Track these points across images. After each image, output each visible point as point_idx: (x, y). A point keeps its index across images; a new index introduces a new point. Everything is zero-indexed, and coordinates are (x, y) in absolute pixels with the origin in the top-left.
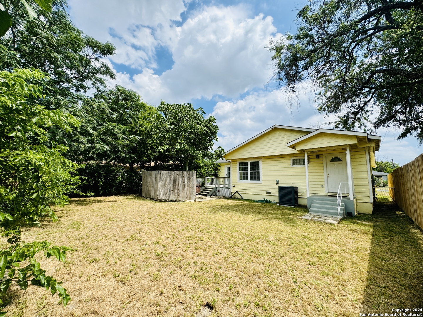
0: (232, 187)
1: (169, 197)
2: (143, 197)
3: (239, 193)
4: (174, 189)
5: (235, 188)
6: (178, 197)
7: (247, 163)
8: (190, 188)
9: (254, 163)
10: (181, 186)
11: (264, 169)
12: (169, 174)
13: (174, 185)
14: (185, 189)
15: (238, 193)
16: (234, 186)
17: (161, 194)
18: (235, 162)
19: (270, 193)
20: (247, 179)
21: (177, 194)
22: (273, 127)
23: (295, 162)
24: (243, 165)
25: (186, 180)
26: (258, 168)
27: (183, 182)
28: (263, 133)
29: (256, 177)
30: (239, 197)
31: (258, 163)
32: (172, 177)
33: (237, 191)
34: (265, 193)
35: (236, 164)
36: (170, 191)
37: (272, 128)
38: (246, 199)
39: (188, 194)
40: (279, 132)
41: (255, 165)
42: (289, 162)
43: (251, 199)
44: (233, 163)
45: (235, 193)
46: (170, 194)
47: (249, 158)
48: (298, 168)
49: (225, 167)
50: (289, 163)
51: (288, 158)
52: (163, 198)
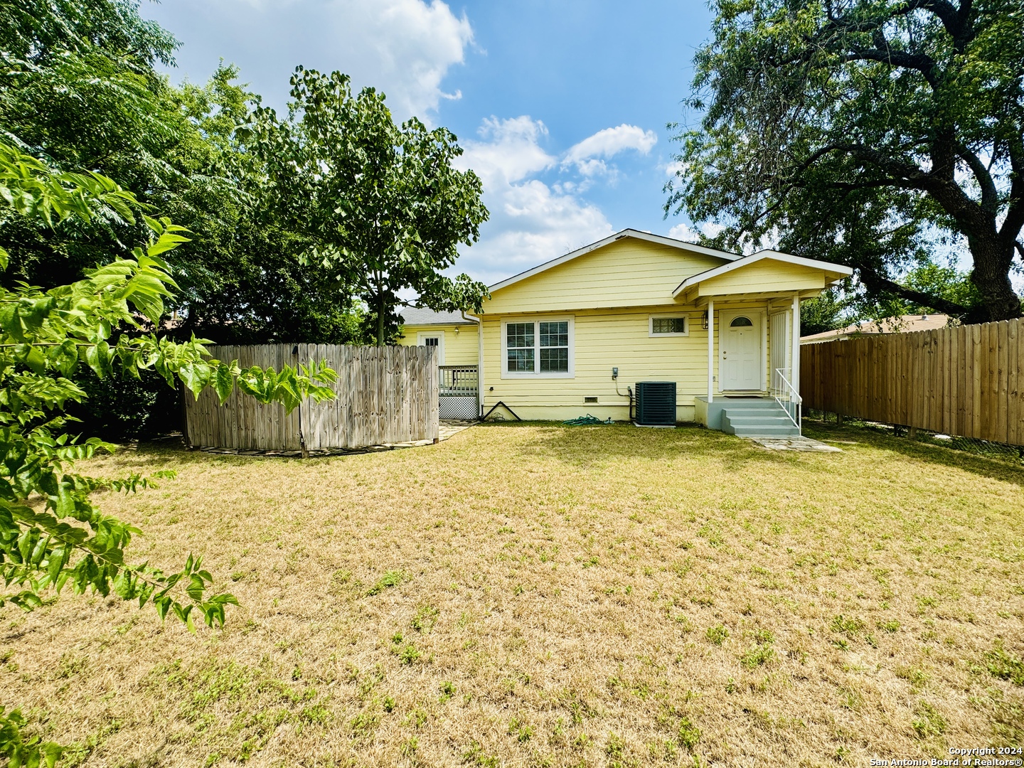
0: (483, 392)
1: (349, 437)
2: (197, 448)
3: (507, 407)
4: (367, 410)
5: (493, 393)
6: (381, 435)
7: (530, 328)
8: (421, 402)
9: (554, 325)
10: (391, 396)
11: (580, 341)
12: (343, 357)
13: (366, 395)
14: (406, 406)
15: (504, 406)
16: (492, 389)
17: (317, 430)
18: (495, 324)
19: (594, 400)
20: (531, 367)
21: (376, 426)
22: (623, 234)
23: (658, 326)
24: (517, 333)
25: (405, 376)
26: (565, 339)
27: (397, 383)
28: (593, 248)
29: (556, 361)
30: (508, 417)
31: (564, 327)
32: (357, 365)
33: (500, 403)
34: (582, 402)
35: (498, 329)
36: (350, 417)
37: (619, 236)
38: (529, 419)
39: (415, 420)
40: (631, 249)
41: (556, 333)
42: (646, 324)
43: (542, 419)
44: (487, 324)
45: (495, 407)
46: (352, 427)
47: (538, 312)
48: (670, 340)
49: (419, 337)
50: (645, 329)
51: (644, 316)
52: (326, 443)
